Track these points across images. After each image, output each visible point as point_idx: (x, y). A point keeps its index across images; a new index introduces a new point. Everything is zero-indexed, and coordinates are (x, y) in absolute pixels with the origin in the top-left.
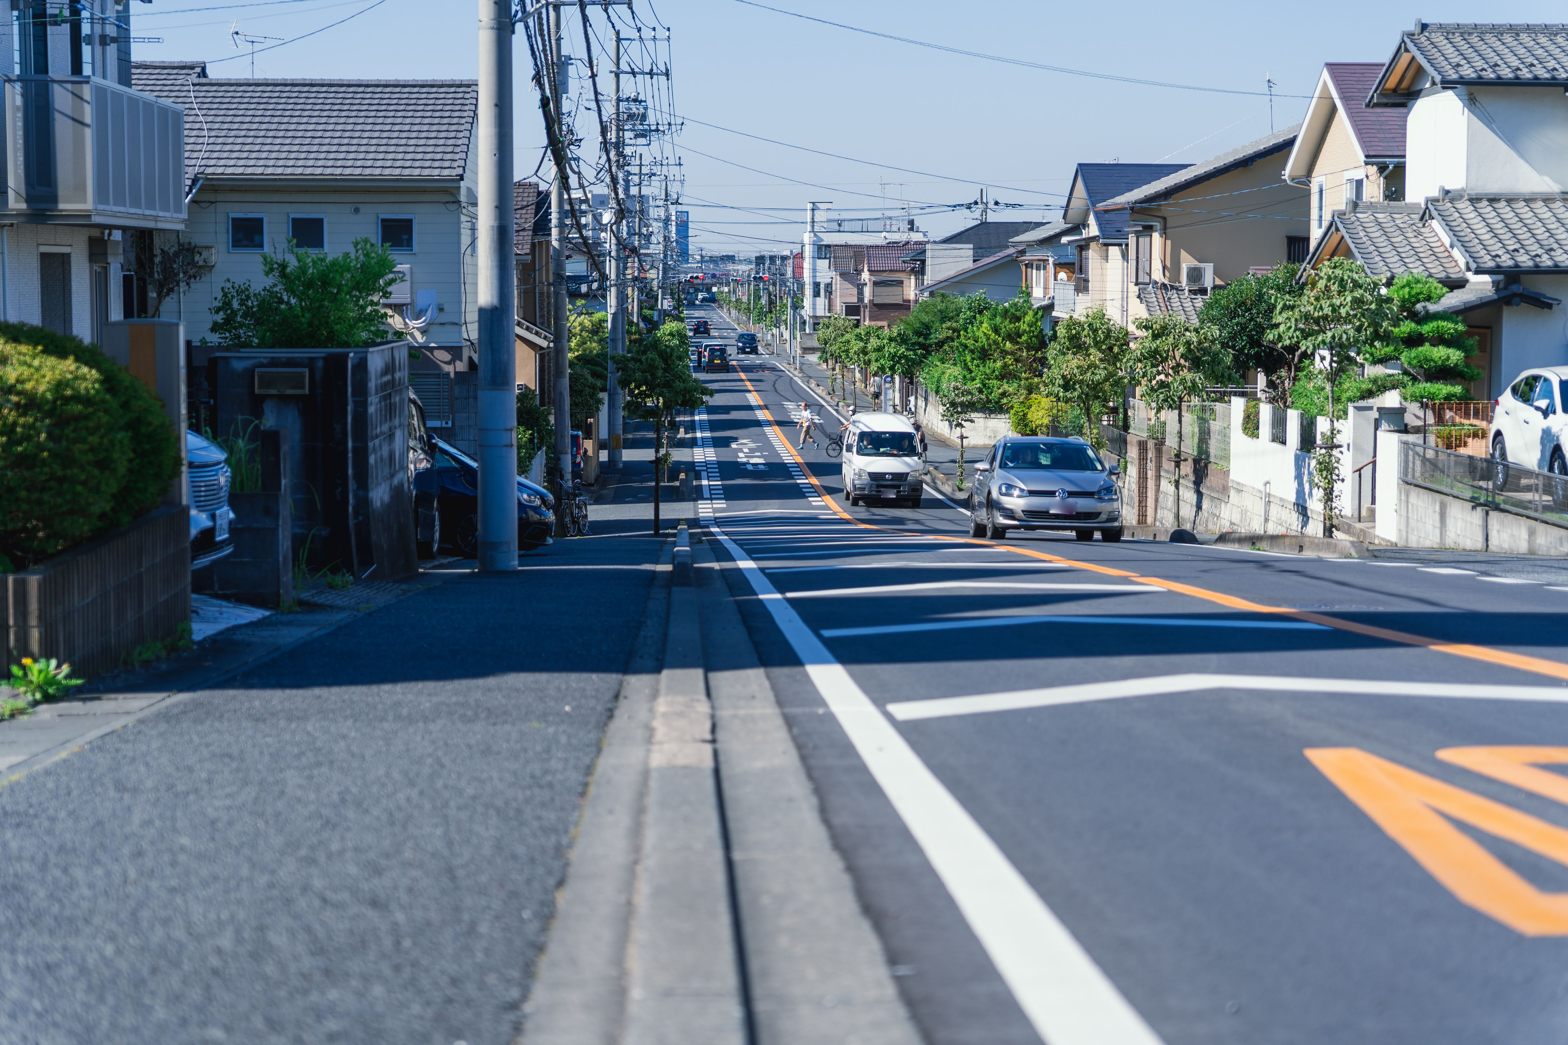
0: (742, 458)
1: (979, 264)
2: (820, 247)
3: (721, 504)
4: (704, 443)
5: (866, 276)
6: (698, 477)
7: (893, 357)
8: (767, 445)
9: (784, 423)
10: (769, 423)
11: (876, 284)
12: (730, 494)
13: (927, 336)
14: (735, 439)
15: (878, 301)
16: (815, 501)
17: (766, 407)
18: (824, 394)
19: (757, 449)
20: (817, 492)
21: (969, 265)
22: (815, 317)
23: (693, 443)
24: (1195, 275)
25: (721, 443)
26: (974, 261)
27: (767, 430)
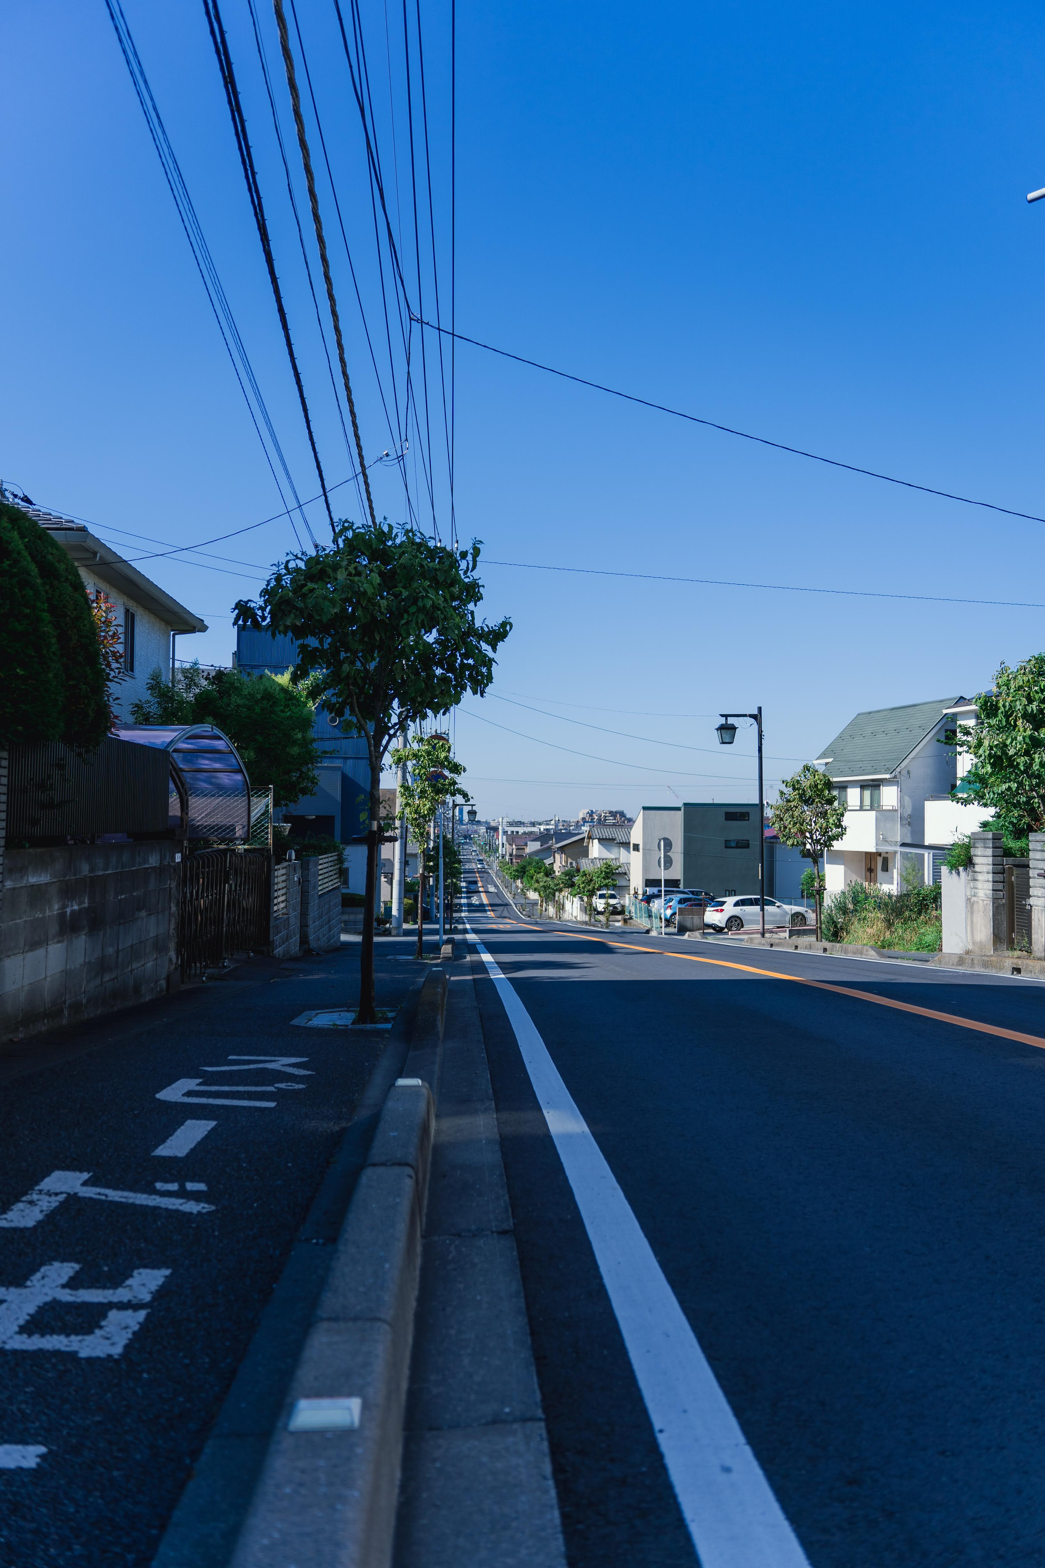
0: (473, 902)
1: (543, 847)
2: (504, 832)
3: (467, 913)
4: (464, 898)
5: (514, 846)
6: (462, 907)
7: (514, 875)
8: (480, 898)
9: (487, 892)
10: (482, 892)
11: (517, 849)
12: (469, 911)
13: (525, 869)
14: (473, 897)
15: (518, 854)
16: (489, 913)
17: (483, 887)
18: (500, 882)
19: (478, 900)
20: (489, 911)
21: (539, 847)
22: (502, 854)
23: (461, 898)
24: (571, 864)
25: (469, 898)
26: (541, 846)
27: (481, 894)
